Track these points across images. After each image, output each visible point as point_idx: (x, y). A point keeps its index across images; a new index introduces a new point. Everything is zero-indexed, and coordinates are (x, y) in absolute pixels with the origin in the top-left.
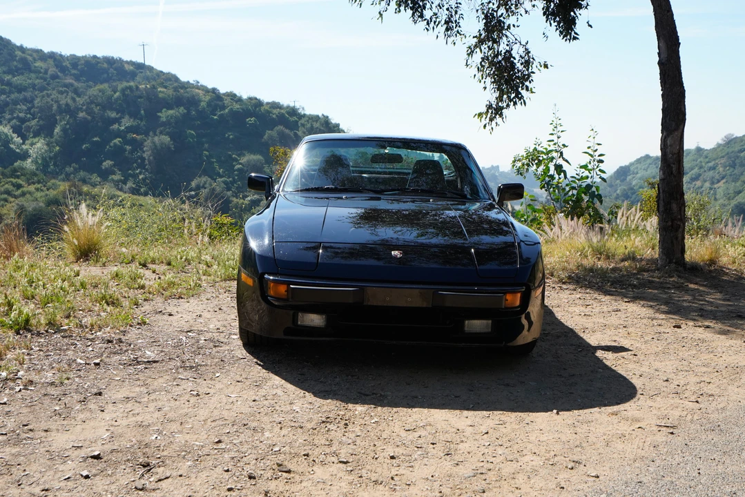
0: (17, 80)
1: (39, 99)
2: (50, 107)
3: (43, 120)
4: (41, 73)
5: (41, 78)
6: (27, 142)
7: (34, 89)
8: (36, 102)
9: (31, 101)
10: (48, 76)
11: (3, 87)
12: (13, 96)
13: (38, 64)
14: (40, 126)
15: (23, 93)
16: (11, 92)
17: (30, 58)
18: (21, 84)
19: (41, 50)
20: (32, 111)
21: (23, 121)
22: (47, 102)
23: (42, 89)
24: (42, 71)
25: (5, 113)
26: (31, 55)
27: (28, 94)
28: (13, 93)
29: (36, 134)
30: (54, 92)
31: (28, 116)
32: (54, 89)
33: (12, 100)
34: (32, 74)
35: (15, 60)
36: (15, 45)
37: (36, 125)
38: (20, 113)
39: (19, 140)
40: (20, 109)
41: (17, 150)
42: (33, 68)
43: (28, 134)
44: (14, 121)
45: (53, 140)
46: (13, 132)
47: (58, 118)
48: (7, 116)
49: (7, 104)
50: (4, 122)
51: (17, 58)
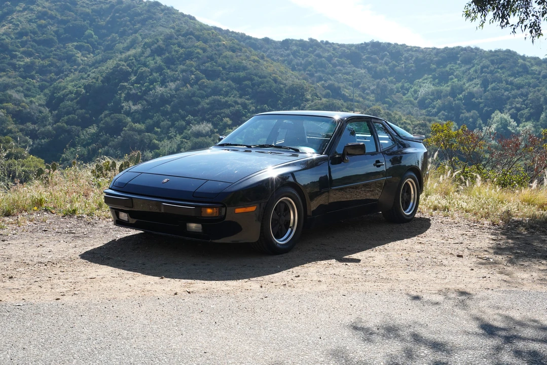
0: (518, 80)
1: (531, 94)
2: (539, 99)
3: (532, 108)
4: (535, 74)
5: (535, 78)
6: (520, 125)
7: (529, 86)
8: (529, 96)
9: (526, 95)
10: (540, 76)
11: (507, 86)
12: (513, 92)
13: (534, 68)
14: (531, 113)
15: (521, 89)
16: (512, 89)
17: (528, 64)
18: (520, 83)
19: (538, 58)
20: (526, 102)
21: (518, 110)
22: (537, 96)
23: (534, 87)
24: (537, 72)
25: (506, 104)
26: (529, 62)
27: (524, 90)
28: (514, 90)
29: (528, 119)
30: (543, 88)
31: (523, 106)
32: (544, 86)
33: (513, 94)
34: (528, 75)
35: (518, 66)
36: (519, 55)
37: (528, 113)
38: (517, 104)
39: (515, 124)
40: (517, 101)
41: (513, 131)
42: (530, 71)
43: (521, 119)
44: (513, 110)
45: (539, 123)
46: (511, 118)
47: (544, 107)
48: (508, 107)
49: (509, 98)
50: (506, 111)
51: (519, 65)
